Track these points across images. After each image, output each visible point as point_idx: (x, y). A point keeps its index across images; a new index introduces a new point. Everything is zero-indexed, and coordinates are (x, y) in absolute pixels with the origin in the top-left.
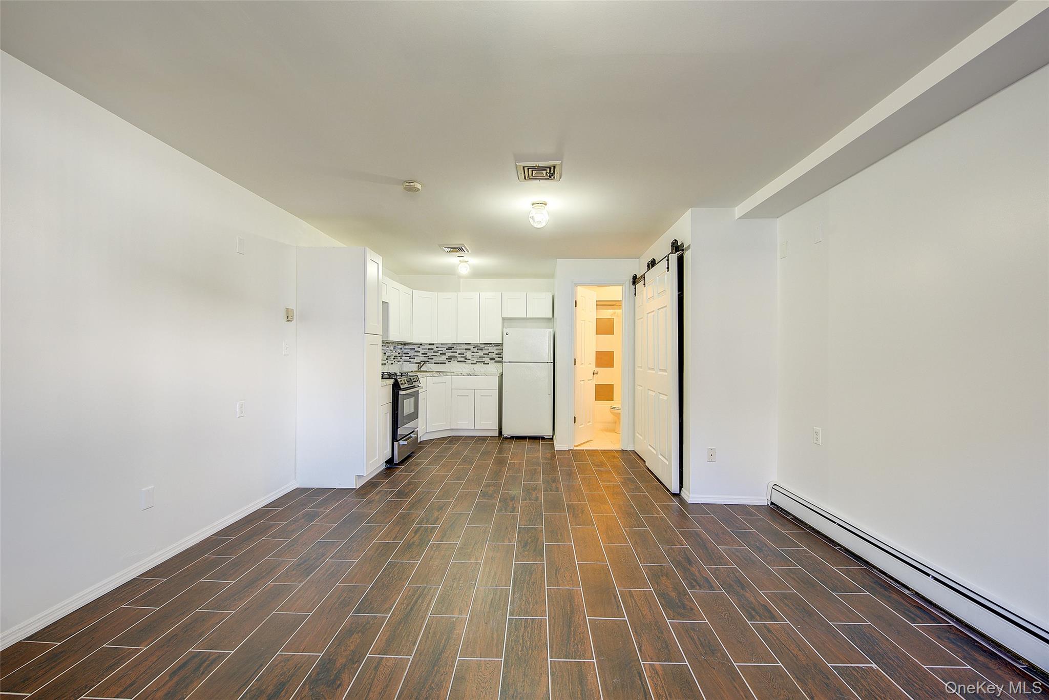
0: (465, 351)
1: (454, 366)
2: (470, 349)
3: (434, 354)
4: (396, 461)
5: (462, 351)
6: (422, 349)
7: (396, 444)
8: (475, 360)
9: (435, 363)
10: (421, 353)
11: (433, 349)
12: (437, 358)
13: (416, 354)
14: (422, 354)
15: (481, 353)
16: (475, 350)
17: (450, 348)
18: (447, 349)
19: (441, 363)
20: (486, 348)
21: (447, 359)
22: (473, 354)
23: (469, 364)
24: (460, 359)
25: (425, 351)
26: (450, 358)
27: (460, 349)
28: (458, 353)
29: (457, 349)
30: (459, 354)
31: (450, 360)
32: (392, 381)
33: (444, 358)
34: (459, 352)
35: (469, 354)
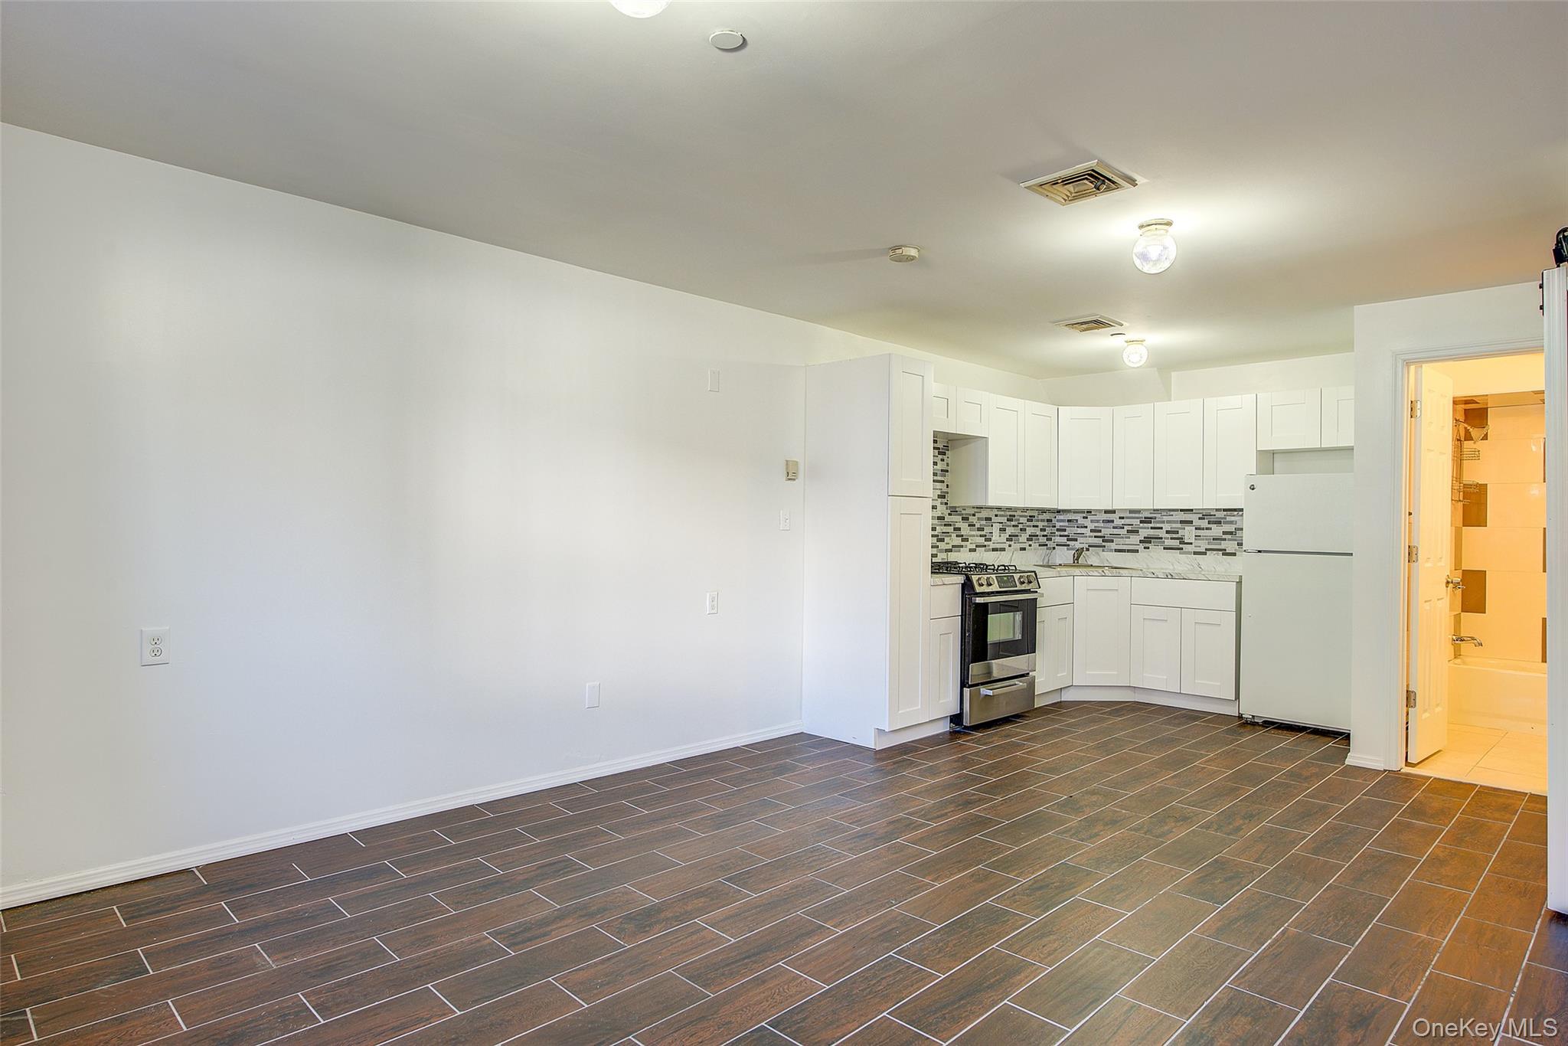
0: (1179, 525)
1: (1158, 558)
2: (1192, 522)
3: (1116, 531)
4: (966, 723)
5: (1174, 525)
6: (1092, 521)
7: (966, 691)
8: (1203, 545)
9: (1116, 551)
10: (1089, 529)
11: (1113, 521)
12: (1121, 541)
13: (1080, 531)
14: (1092, 531)
15: (1217, 531)
16: (1204, 523)
17: (1147, 520)
18: (1141, 522)
19: (1129, 551)
20: (1228, 519)
21: (1141, 541)
22: (1199, 532)
23: (1189, 553)
24: (1169, 543)
25: (1096, 524)
26: (1147, 540)
27: (1168, 522)
28: (1164, 530)
29: (1163, 522)
30: (1167, 532)
31: (1147, 545)
32: (961, 579)
33: (1135, 539)
34: (1167, 527)
35: (1188, 533)
